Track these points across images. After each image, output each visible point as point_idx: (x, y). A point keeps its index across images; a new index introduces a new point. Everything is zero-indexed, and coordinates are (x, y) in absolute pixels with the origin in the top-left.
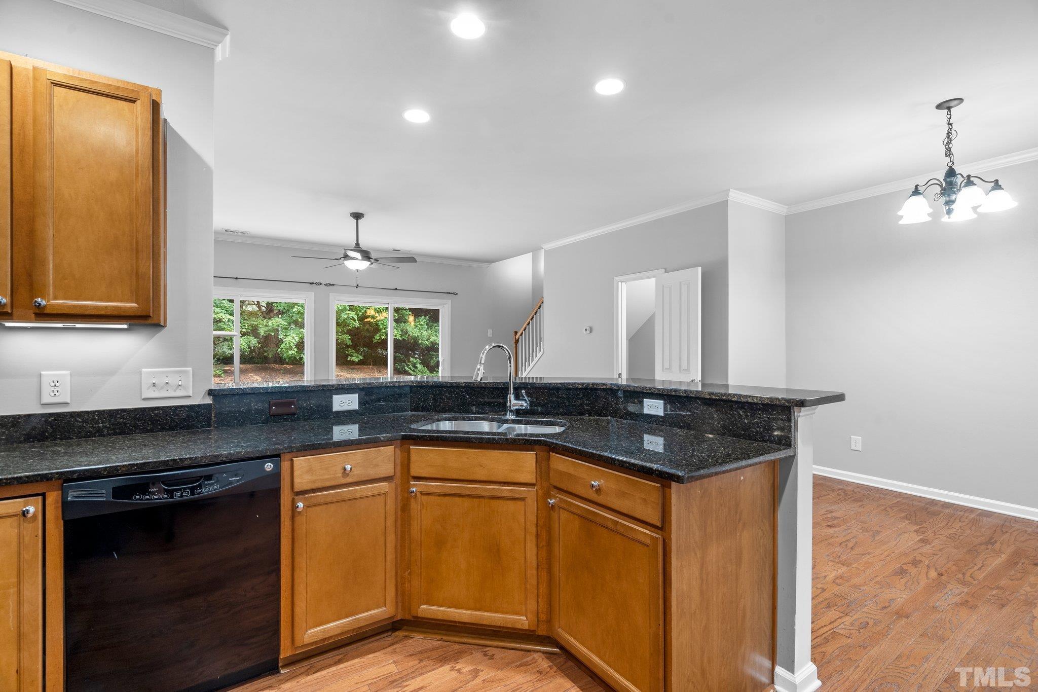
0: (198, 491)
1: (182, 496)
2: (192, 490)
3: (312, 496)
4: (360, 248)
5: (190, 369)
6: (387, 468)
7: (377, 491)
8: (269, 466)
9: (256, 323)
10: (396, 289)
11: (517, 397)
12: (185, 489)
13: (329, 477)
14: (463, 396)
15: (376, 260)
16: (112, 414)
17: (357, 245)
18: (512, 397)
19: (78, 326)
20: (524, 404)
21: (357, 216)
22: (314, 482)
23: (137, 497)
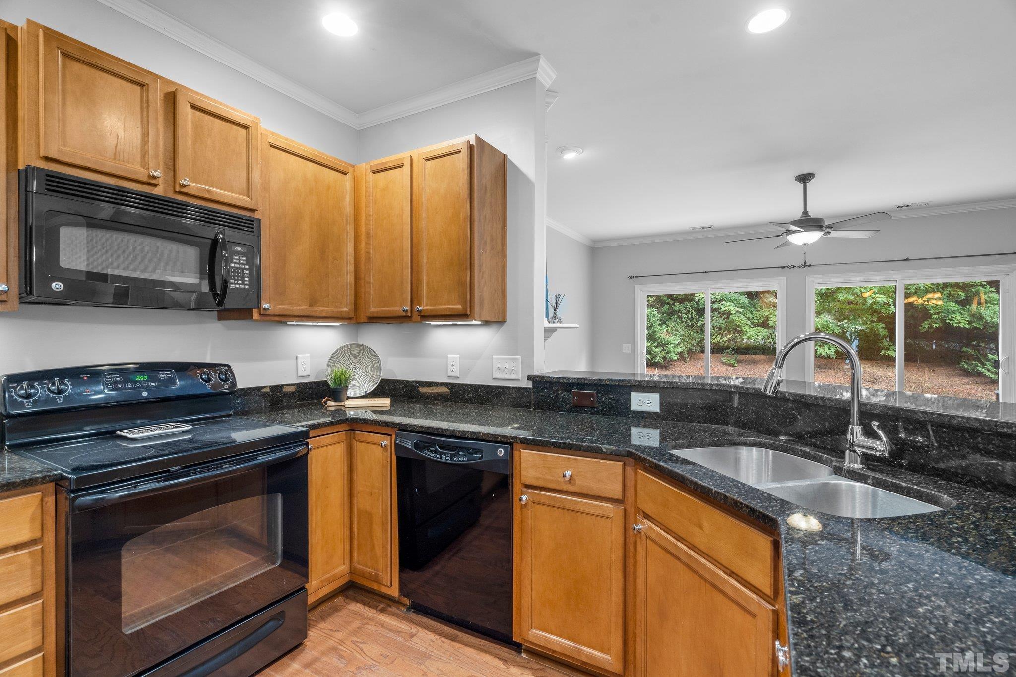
0: (455, 459)
1: (446, 459)
2: (452, 456)
3: (536, 493)
4: (810, 216)
5: (519, 357)
6: (614, 489)
7: (600, 512)
8: (501, 452)
9: (767, 314)
10: (908, 259)
11: (869, 433)
12: (448, 454)
13: (551, 478)
14: (794, 414)
15: (829, 227)
16: (476, 388)
17: (805, 213)
18: (857, 429)
19: (459, 323)
20: (881, 446)
21: (804, 178)
22: (538, 478)
23: (425, 452)
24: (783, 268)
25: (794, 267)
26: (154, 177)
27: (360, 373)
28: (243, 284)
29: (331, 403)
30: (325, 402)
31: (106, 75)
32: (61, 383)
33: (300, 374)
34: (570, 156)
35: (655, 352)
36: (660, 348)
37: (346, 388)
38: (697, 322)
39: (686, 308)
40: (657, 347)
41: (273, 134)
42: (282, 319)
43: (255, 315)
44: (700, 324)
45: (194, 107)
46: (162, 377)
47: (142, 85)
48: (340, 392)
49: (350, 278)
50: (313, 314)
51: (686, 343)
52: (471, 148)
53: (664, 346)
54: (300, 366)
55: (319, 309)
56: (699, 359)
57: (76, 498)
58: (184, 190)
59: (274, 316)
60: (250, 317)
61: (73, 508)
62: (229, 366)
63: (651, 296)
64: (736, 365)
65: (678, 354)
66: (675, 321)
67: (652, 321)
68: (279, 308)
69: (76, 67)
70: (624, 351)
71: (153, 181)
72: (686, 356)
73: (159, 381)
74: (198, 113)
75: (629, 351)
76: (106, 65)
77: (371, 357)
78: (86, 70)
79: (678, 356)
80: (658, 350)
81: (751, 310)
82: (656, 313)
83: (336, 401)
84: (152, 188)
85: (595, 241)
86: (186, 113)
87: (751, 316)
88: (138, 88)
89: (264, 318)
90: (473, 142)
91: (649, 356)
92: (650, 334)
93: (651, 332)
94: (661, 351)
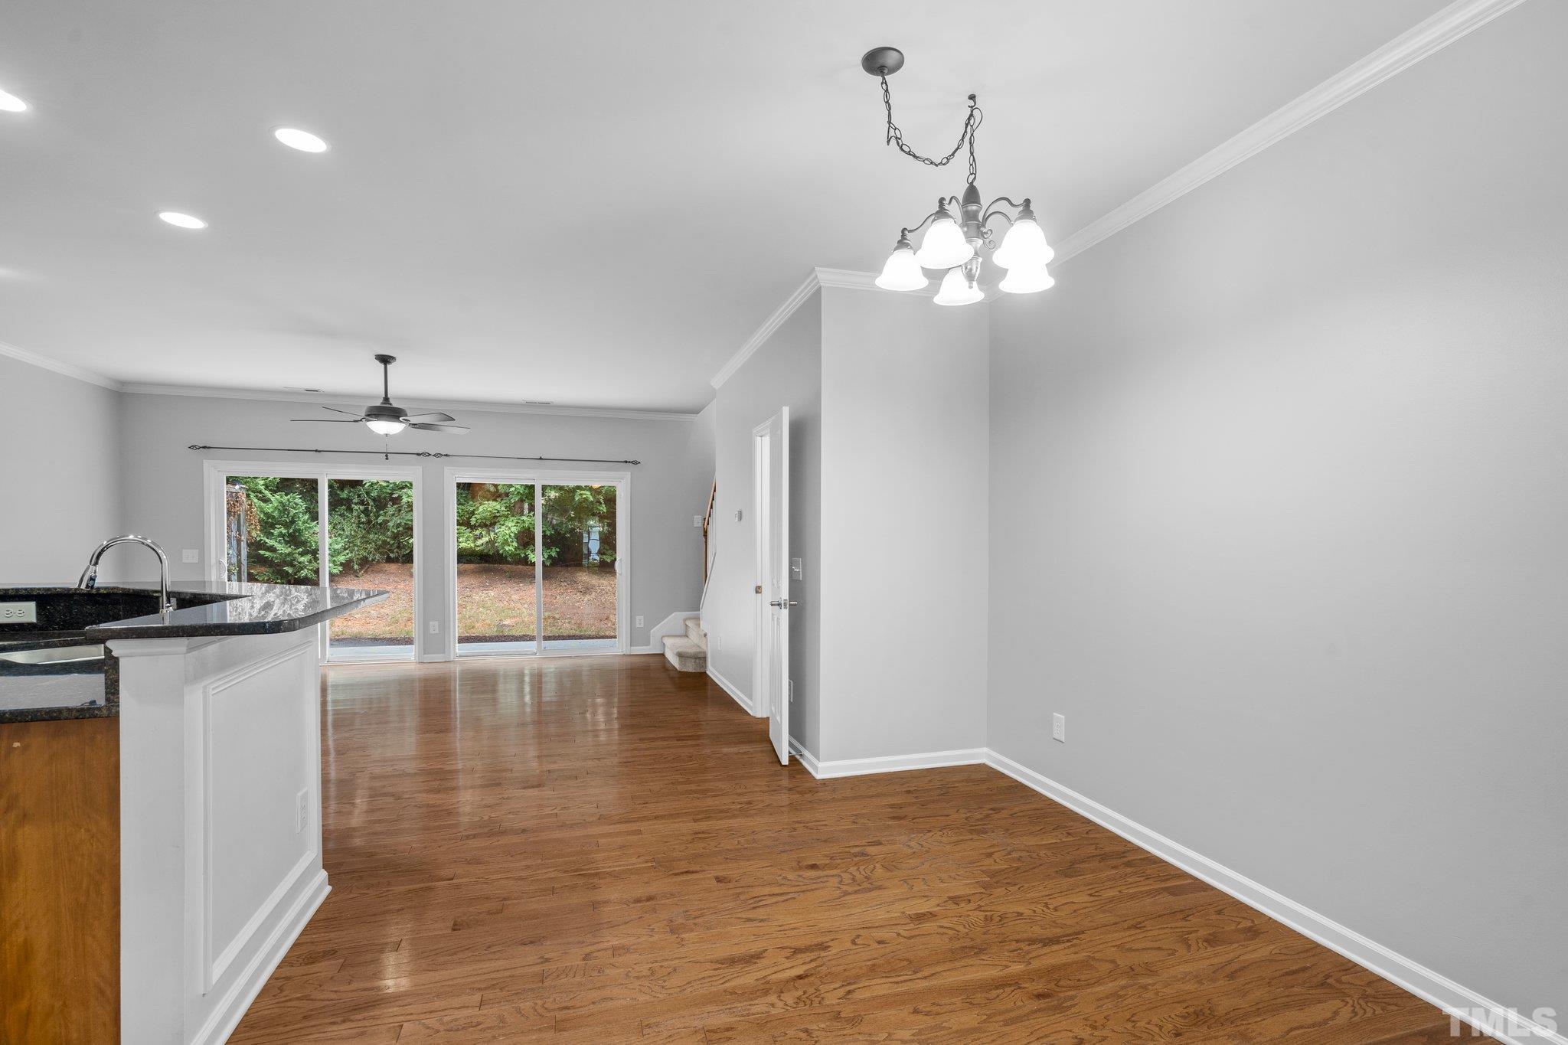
10: (541, 458)
17: (386, 399)
24: (418, 454)
25: (430, 455)
35: (300, 563)
36: (309, 557)
38: (377, 517)
39: (359, 496)
40: (302, 554)
44: (380, 520)
51: (356, 548)
56: (381, 571)
65: (341, 564)
66: (342, 515)
67: (291, 514)
70: (185, 560)
72: (356, 567)
75: (196, 560)
79: (341, 568)
82: (298, 501)
85: (124, 383)
91: (290, 570)
92: (290, 535)
93: (291, 531)
94: (310, 562)
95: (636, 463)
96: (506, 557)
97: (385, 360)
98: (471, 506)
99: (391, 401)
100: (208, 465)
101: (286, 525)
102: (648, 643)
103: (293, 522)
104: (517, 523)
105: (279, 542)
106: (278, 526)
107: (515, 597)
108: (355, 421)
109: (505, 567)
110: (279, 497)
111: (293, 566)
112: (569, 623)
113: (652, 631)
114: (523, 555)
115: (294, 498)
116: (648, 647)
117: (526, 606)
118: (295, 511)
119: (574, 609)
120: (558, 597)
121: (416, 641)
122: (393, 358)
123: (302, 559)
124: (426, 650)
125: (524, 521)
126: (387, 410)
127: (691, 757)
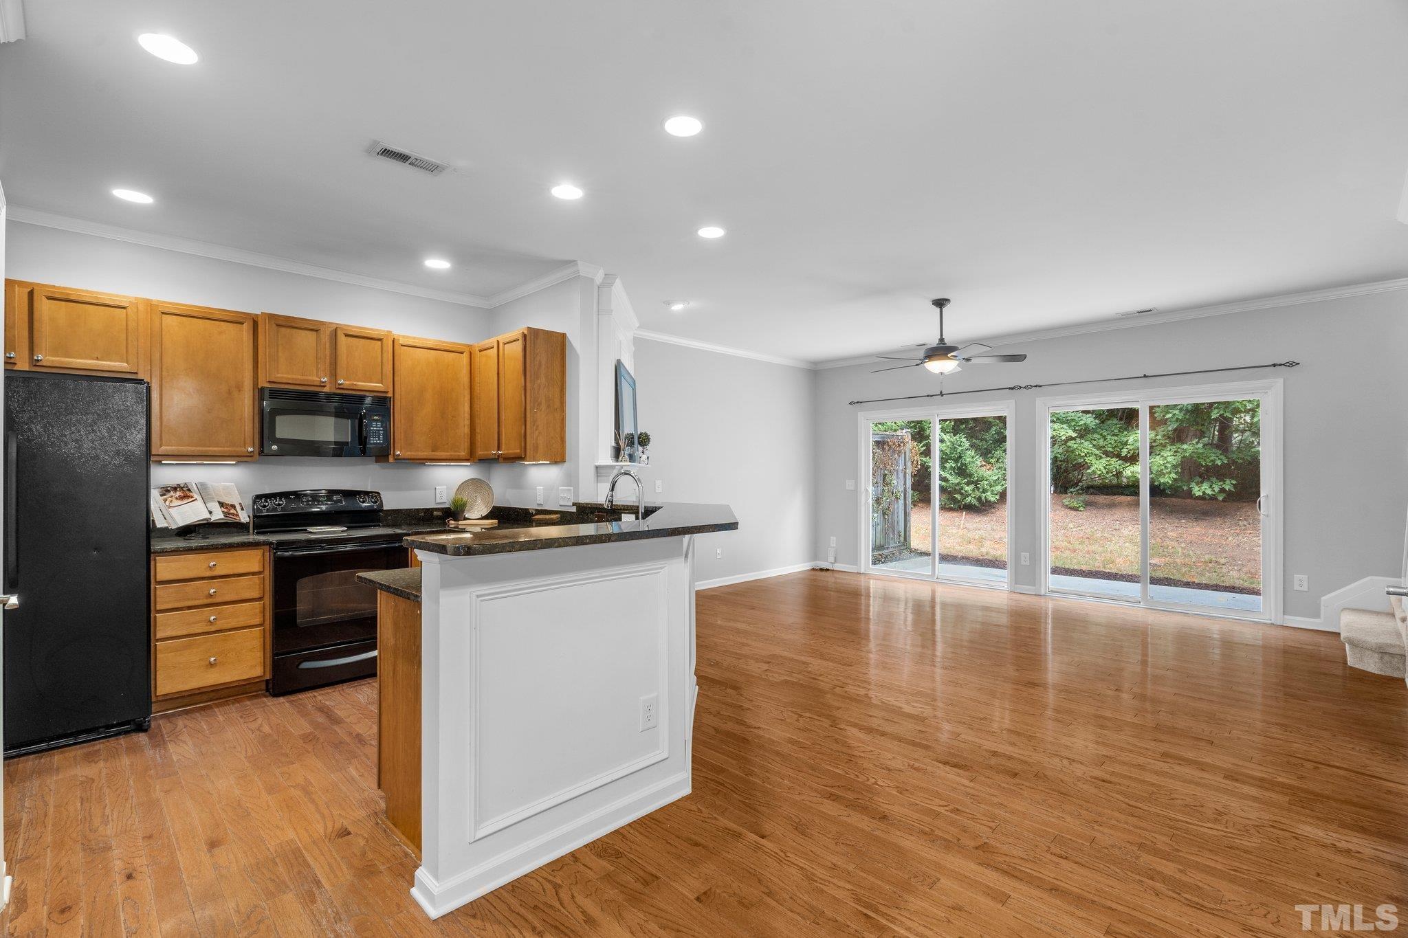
5: (572, 488)
17: (942, 340)
26: (323, 382)
27: (479, 501)
28: (379, 440)
29: (453, 522)
30: (448, 521)
31: (298, 330)
32: (281, 500)
33: (438, 501)
34: (677, 307)
35: (966, 491)
37: (463, 511)
40: (968, 484)
41: (404, 337)
42: (421, 462)
43: (391, 459)
45: (346, 335)
46: (335, 498)
47: (317, 331)
48: (459, 514)
49: (467, 430)
50: (435, 457)
52: (525, 336)
53: (976, 483)
54: (438, 495)
55: (439, 454)
57: (277, 552)
58: (341, 387)
59: (404, 459)
60: (387, 461)
61: (275, 557)
62: (379, 493)
63: (945, 421)
64: (1081, 509)
68: (408, 454)
69: (283, 330)
70: (847, 488)
71: (323, 384)
73: (333, 501)
74: (350, 339)
75: (853, 488)
76: (298, 325)
77: (487, 489)
78: (289, 330)
80: (969, 488)
81: (1105, 434)
83: (455, 521)
84: (323, 388)
85: (816, 363)
86: (342, 339)
87: (1101, 442)
88: (315, 333)
89: (397, 461)
90: (526, 332)
91: (958, 497)
92: (959, 468)
93: (959, 465)
94: (974, 490)
95: (1291, 364)
96: (1164, 490)
97: (940, 303)
98: (1125, 436)
99: (946, 341)
100: (862, 416)
101: (956, 461)
102: (1316, 615)
103: (960, 457)
104: (1175, 452)
105: (951, 474)
106: (949, 461)
107: (1172, 534)
108: (917, 365)
109: (1168, 501)
110: (949, 438)
111: (962, 494)
112: (1239, 571)
113: (1323, 598)
114: (1185, 488)
115: (960, 438)
116: (1317, 621)
117: (1183, 545)
118: (961, 448)
119: (1251, 554)
120: (1230, 539)
121: (1008, 566)
122: (947, 300)
123: (967, 488)
124: (1017, 579)
125: (1185, 451)
126: (941, 350)
127: (1220, 814)
